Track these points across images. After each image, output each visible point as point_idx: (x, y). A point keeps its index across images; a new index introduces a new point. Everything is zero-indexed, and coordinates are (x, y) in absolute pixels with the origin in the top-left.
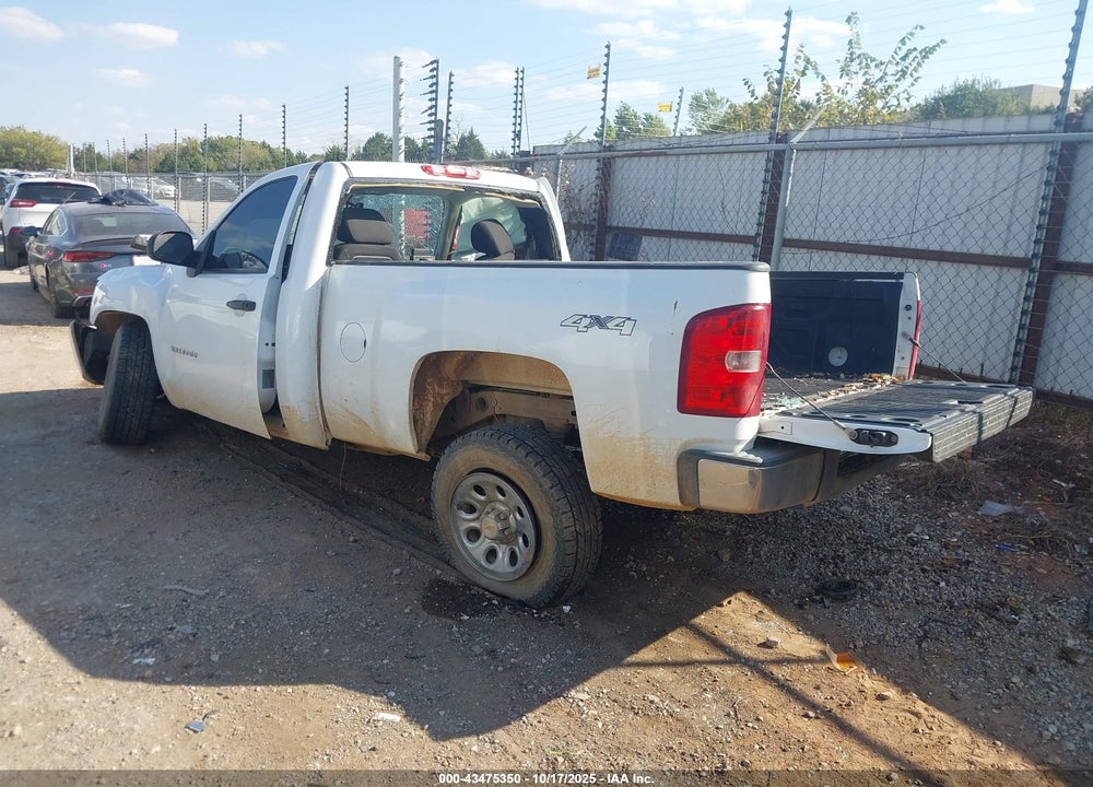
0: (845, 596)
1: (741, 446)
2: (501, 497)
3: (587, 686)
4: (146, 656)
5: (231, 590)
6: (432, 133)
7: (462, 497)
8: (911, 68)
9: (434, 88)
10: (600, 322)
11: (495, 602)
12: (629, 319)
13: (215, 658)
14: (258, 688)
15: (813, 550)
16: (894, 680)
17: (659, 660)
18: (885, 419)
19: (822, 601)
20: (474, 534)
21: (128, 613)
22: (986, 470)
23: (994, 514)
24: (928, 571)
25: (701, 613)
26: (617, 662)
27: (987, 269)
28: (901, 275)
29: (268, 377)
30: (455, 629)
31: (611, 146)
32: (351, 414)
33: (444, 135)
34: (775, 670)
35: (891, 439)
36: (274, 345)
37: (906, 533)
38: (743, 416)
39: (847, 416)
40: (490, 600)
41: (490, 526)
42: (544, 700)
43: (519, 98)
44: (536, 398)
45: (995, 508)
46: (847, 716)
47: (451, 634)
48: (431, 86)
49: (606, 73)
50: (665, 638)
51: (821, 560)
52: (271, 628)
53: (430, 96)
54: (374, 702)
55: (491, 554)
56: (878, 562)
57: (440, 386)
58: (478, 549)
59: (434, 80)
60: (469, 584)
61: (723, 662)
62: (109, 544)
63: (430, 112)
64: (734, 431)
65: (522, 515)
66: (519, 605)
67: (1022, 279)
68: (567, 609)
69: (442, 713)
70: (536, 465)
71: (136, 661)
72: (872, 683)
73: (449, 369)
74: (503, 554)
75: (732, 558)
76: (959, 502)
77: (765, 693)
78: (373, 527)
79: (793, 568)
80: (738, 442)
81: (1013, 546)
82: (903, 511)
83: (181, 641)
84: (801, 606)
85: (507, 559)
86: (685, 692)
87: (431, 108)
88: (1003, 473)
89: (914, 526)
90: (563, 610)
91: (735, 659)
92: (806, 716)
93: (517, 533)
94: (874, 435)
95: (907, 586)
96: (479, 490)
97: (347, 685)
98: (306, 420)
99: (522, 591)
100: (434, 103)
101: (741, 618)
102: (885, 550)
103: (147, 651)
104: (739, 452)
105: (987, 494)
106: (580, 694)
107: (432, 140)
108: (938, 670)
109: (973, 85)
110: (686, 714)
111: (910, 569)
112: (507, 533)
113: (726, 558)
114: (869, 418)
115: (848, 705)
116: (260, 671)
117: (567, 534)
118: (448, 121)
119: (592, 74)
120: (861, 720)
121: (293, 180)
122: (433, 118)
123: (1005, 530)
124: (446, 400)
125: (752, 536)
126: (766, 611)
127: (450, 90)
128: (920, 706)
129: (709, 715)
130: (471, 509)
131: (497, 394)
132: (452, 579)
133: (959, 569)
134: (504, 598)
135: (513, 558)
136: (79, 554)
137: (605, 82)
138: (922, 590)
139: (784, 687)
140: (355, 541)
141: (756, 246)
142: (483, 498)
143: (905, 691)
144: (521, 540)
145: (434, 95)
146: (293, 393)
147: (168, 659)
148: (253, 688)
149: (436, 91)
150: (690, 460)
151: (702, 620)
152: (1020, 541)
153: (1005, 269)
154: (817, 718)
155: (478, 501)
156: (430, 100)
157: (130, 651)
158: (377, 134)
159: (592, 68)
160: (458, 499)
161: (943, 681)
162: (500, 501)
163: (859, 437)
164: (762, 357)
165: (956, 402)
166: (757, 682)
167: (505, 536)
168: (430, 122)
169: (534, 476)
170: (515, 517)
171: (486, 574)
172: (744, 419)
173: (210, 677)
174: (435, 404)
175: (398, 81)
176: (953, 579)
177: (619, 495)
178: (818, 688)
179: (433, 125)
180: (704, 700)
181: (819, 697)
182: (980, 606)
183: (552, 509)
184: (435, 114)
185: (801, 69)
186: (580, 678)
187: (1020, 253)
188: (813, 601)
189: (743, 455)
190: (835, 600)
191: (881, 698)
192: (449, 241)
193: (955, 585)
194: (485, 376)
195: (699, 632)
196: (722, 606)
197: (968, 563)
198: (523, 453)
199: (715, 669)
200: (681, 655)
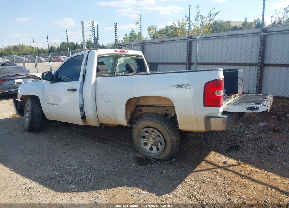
0: (237, 149)
1: (220, 114)
2: (153, 134)
3: (188, 178)
4: (72, 186)
5: (85, 166)
6: (94, 41)
7: (142, 134)
8: (212, 18)
9: (93, 29)
10: (180, 86)
11: (155, 161)
12: (188, 85)
13: (91, 184)
14: (107, 190)
15: (224, 139)
16: (257, 167)
17: (201, 170)
18: (253, 104)
19: (232, 151)
20: (146, 144)
21: (61, 175)
22: (256, 115)
23: (262, 125)
24: (253, 141)
25: (206, 157)
26: (192, 172)
27: (247, 67)
28: (237, 70)
29: (82, 108)
30: (148, 169)
31: (144, 42)
32: (106, 116)
33: (97, 41)
34: (229, 168)
35: (257, 109)
36: (83, 100)
37: (244, 132)
38: (220, 106)
39: (243, 104)
40: (153, 160)
41: (151, 141)
42: (180, 183)
43: (116, 30)
44: (155, 108)
45: (262, 124)
46: (250, 176)
47: (148, 170)
48: (92, 28)
49: (141, 23)
50: (200, 164)
51: (227, 141)
52: (101, 174)
53: (92, 31)
54: (138, 189)
55: (151, 149)
56: (240, 140)
57: (131, 107)
58: (147, 148)
59: (93, 27)
60: (146, 157)
61: (217, 168)
62: (45, 158)
63: (93, 35)
64: (218, 110)
65: (160, 137)
66: (162, 161)
67: (256, 68)
68: (173, 160)
69: (156, 189)
70: (164, 124)
71: (70, 187)
72: (253, 169)
73: (133, 102)
74: (154, 148)
75: (206, 143)
76: (253, 124)
77: (230, 174)
78: (113, 146)
79: (221, 144)
80: (219, 113)
81: (269, 133)
82: (241, 127)
83: (79, 181)
84: (227, 153)
85: (156, 149)
86: (212, 176)
87: (93, 34)
88: (260, 116)
89: (246, 131)
90: (172, 161)
91: (219, 167)
92: (242, 178)
93: (158, 142)
94: (253, 108)
95: (250, 145)
96: (146, 132)
97: (129, 186)
98: (94, 119)
99: (161, 157)
100: (93, 33)
101: (216, 157)
102: (241, 137)
103: (72, 184)
104: (220, 115)
105: (259, 121)
106: (188, 180)
107: (94, 43)
108: (266, 163)
109: (217, 21)
110: (215, 181)
111: (249, 141)
112: (156, 142)
113: (205, 143)
114: (249, 104)
115: (250, 174)
116: (105, 185)
117: (174, 141)
118: (98, 37)
119: (137, 23)
120: (255, 177)
121: (83, 55)
122: (94, 37)
123: (266, 129)
124: (132, 110)
125: (208, 137)
126: (220, 155)
127: (98, 29)
128: (266, 172)
129: (220, 181)
130: (144, 137)
131: (144, 107)
132: (141, 156)
133: (260, 139)
134: (157, 159)
135: (158, 149)
136: (38, 161)
137: (141, 25)
138: (254, 145)
139: (233, 172)
140: (110, 150)
141: (187, 65)
142: (148, 134)
143: (261, 169)
144: (159, 144)
145: (93, 31)
146: (89, 112)
147: (78, 186)
148: (105, 190)
149: (94, 30)
150: (208, 119)
151: (206, 159)
152: (271, 131)
153: (251, 66)
154: (245, 178)
155: (146, 135)
156: (92, 32)
157: (67, 185)
158: (63, 42)
159: (137, 22)
160: (141, 135)
161: (268, 166)
162: (153, 135)
163: (249, 109)
164: (223, 92)
165: (261, 99)
166: (227, 172)
167: (155, 144)
168: (93, 38)
169: (164, 127)
170: (157, 138)
171: (150, 154)
172: (221, 107)
173: (92, 189)
174: (130, 111)
175: (83, 28)
176: (259, 142)
177: (188, 129)
178: (241, 171)
179: (94, 39)
180: (217, 177)
181: (243, 173)
182: (269, 147)
183: (169, 135)
184: (94, 36)
185: (187, 20)
186: (186, 176)
187: (255, 62)
188: (230, 151)
189: (221, 116)
190: (235, 150)
191: (257, 172)
192: (115, 69)
193: (260, 143)
194: (142, 103)
195: (207, 162)
196: (209, 155)
197: (261, 138)
198: (160, 121)
199: (216, 170)
200: (206, 168)
